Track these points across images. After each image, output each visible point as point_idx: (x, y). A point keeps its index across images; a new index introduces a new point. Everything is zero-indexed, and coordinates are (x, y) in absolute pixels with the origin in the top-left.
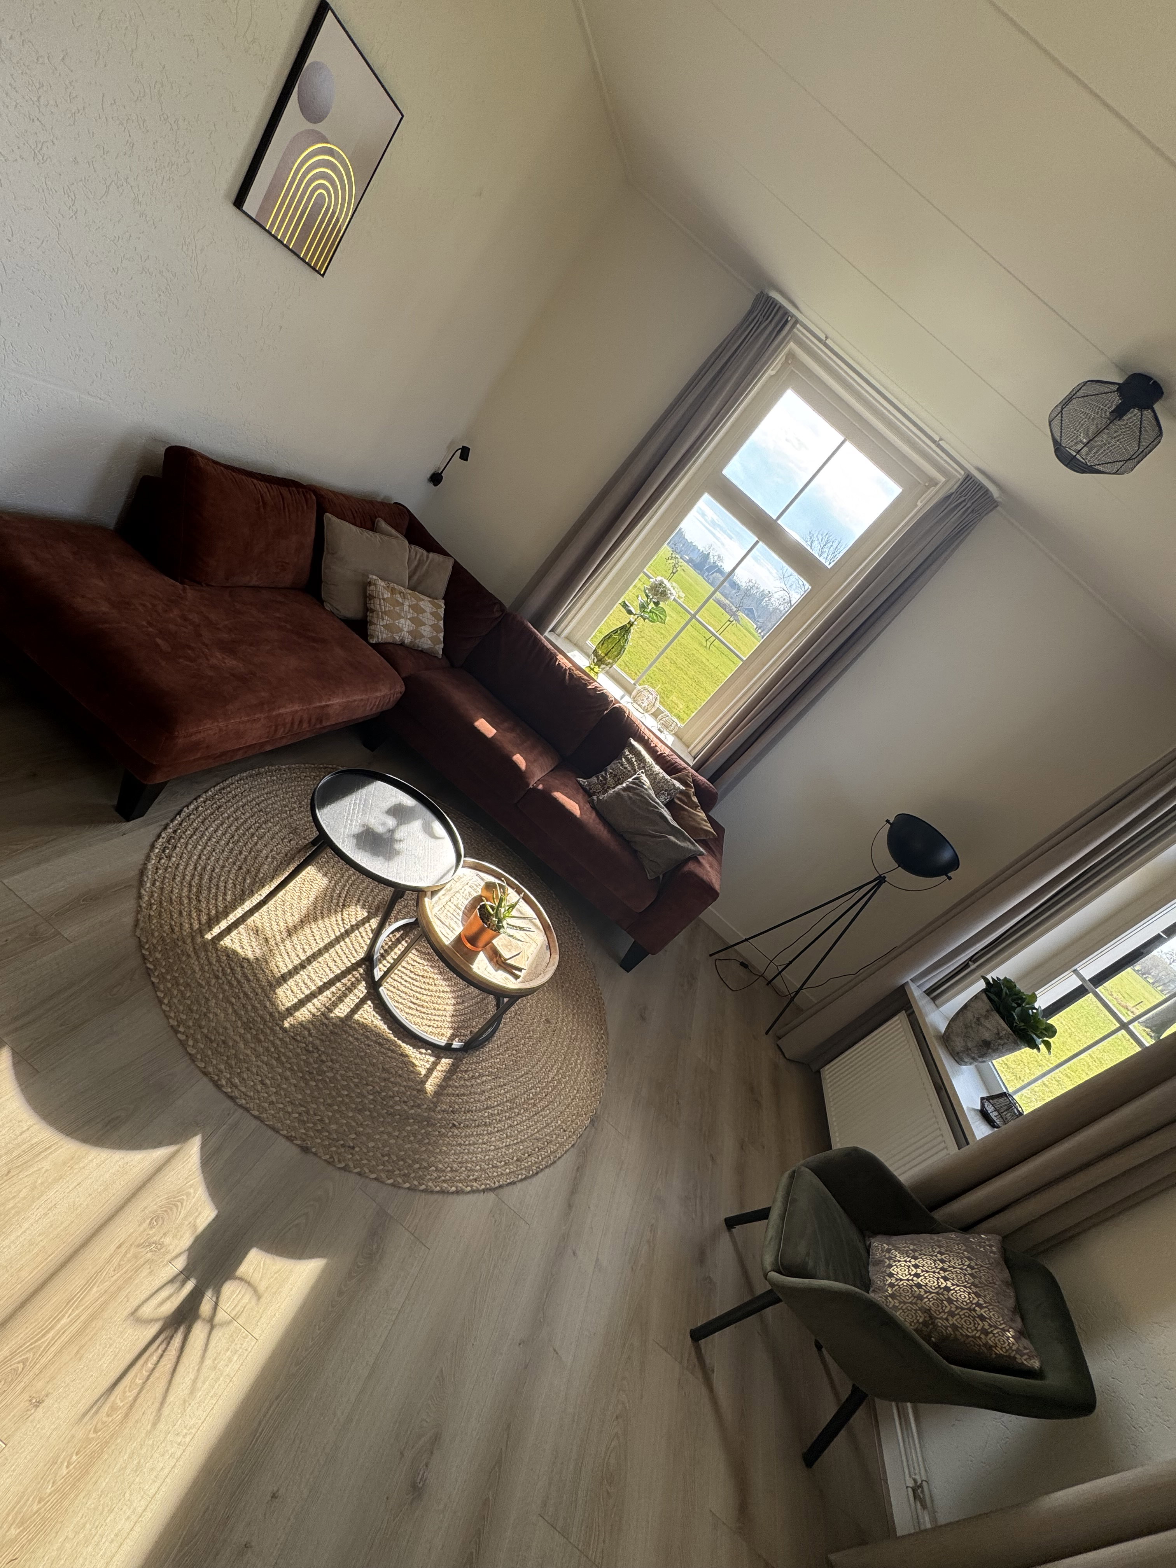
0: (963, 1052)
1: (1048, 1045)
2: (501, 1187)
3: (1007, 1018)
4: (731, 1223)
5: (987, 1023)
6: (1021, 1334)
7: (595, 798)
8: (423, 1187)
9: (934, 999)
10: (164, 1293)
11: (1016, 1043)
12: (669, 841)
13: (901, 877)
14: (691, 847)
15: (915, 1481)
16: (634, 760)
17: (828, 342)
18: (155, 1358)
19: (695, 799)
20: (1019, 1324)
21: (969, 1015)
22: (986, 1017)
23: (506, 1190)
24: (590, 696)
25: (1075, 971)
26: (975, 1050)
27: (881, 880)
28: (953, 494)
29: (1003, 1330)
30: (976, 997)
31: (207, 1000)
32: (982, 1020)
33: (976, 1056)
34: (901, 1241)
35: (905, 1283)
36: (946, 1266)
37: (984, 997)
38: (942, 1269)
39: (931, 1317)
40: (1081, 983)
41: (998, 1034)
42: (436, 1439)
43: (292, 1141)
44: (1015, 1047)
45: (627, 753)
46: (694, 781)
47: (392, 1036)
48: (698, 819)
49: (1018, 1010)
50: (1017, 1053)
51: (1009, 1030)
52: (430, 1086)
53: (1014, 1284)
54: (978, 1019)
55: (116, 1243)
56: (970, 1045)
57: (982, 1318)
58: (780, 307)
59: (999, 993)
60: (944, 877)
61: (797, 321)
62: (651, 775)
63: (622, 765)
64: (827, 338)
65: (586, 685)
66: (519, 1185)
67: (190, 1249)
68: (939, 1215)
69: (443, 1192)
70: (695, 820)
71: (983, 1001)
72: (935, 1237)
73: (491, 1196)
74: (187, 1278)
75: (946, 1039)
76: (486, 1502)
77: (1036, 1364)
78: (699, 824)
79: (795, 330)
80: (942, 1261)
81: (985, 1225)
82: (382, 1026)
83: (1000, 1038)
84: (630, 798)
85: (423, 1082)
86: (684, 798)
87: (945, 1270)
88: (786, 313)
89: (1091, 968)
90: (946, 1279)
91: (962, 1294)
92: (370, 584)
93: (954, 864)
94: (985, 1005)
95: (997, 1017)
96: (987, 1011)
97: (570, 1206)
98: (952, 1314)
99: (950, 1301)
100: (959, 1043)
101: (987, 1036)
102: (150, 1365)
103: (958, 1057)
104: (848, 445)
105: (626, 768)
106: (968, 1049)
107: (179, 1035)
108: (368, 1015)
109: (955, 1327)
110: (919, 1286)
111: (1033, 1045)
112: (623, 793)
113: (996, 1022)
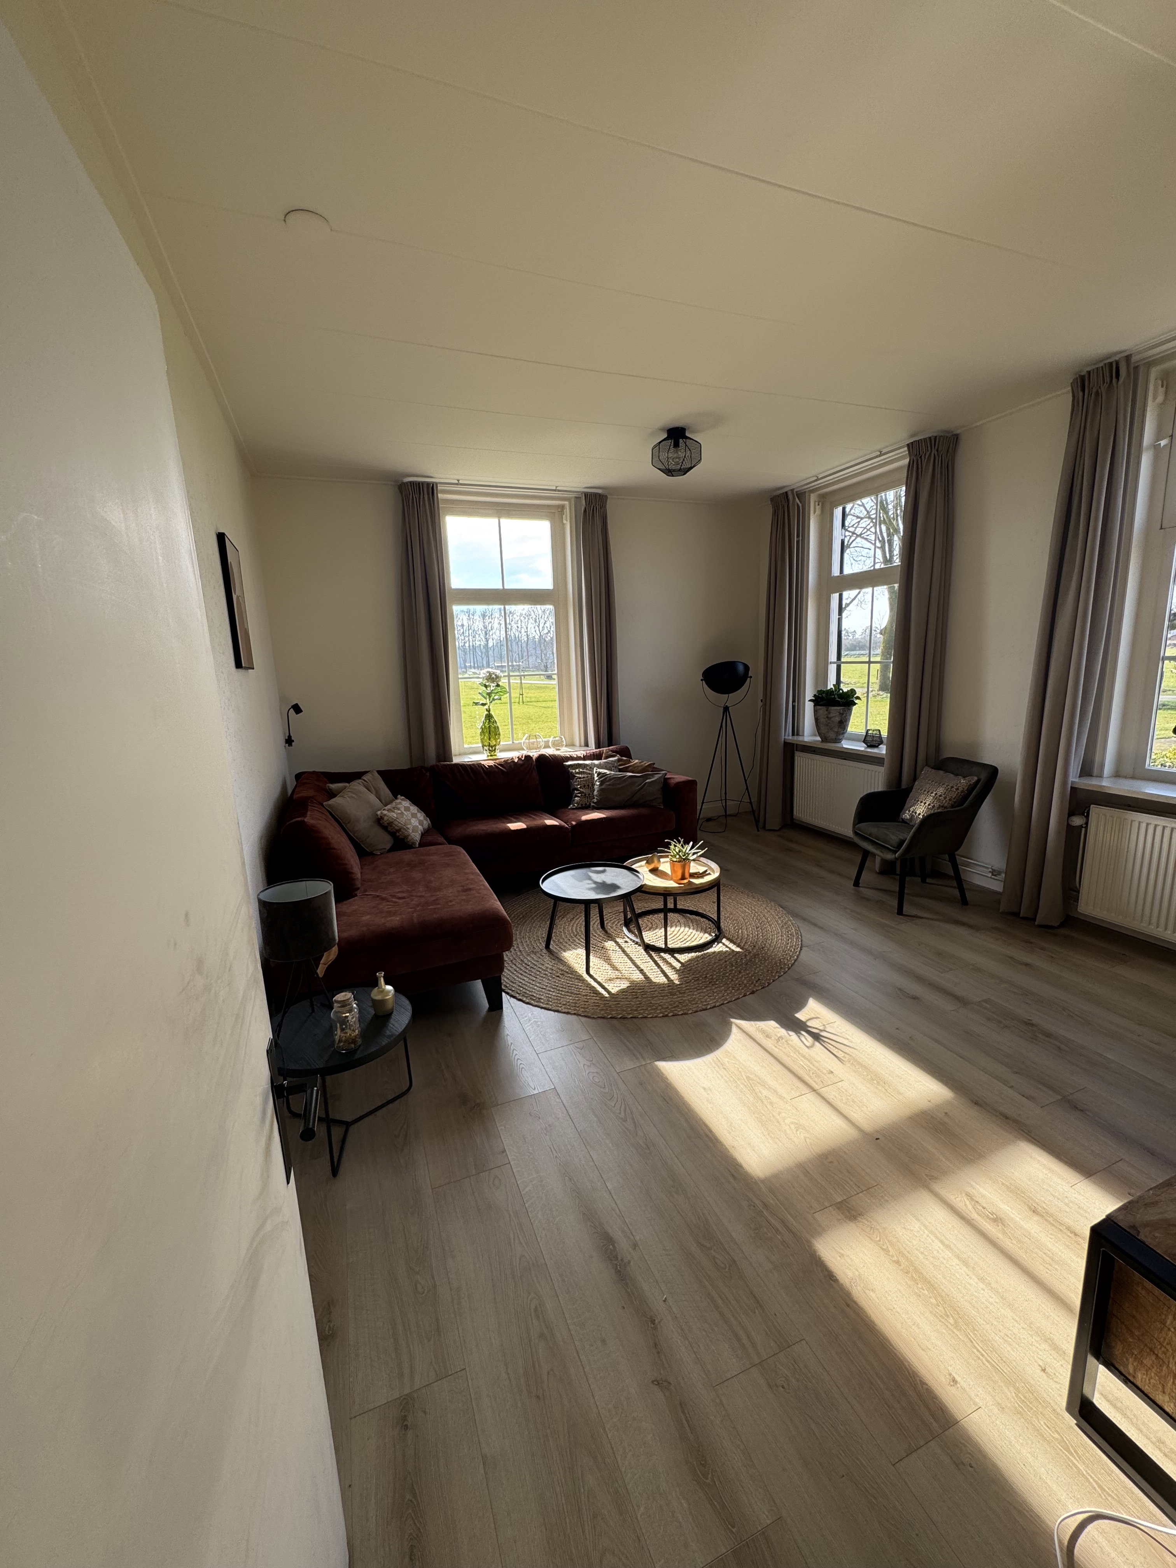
0: (837, 736)
1: (858, 698)
2: (801, 944)
3: (837, 704)
4: (856, 884)
5: (831, 715)
6: (964, 777)
7: (592, 804)
8: (790, 965)
9: (798, 735)
10: (803, 1039)
11: (849, 709)
12: (649, 783)
13: (733, 698)
14: (660, 775)
15: (990, 872)
16: (581, 770)
17: (460, 482)
18: (830, 1045)
19: (624, 758)
20: (960, 777)
21: (822, 720)
22: (829, 713)
23: (803, 943)
24: (522, 765)
25: (831, 663)
26: (840, 730)
27: (726, 709)
28: (585, 509)
29: (960, 782)
30: (815, 711)
31: (651, 1003)
32: (830, 716)
33: (842, 732)
34: (909, 802)
35: (925, 810)
36: (927, 790)
37: (819, 707)
38: (928, 792)
39: (942, 807)
40: (836, 665)
41: (840, 714)
42: (900, 989)
43: (746, 995)
44: (851, 710)
45: (574, 771)
46: (613, 751)
47: (700, 954)
48: (638, 764)
49: (836, 696)
50: (853, 712)
51: (842, 707)
52: (738, 949)
53: (946, 771)
54: (827, 717)
55: (774, 1048)
56: (836, 730)
57: (952, 787)
58: (419, 483)
59: (822, 699)
60: (749, 679)
61: (437, 484)
62: (599, 766)
63: (580, 778)
64: (458, 481)
65: (514, 762)
66: (803, 939)
67: (786, 1030)
68: (904, 785)
69: (795, 961)
70: (638, 766)
71: (820, 709)
72: (914, 790)
73: (804, 948)
74: (800, 1033)
75: (825, 739)
76: (929, 984)
77: (976, 778)
78: (642, 766)
79: (439, 488)
80: (925, 791)
81: (918, 769)
82: (693, 955)
83: (843, 714)
84: (609, 785)
85: (733, 951)
86: (620, 763)
87: (929, 792)
88: (428, 484)
89: (833, 657)
90: (932, 793)
91: (941, 790)
92: (382, 818)
93: (747, 668)
94: (822, 710)
95: (833, 708)
96: (827, 710)
97: (822, 928)
98: (945, 798)
99: (940, 796)
100: (832, 735)
101: (838, 719)
102: (832, 1047)
103: (838, 740)
104: (503, 521)
105: (584, 777)
106: (837, 732)
107: (670, 1015)
108: (684, 957)
109: (950, 800)
110: (929, 805)
111: (855, 704)
112: (603, 787)
113: (835, 710)
